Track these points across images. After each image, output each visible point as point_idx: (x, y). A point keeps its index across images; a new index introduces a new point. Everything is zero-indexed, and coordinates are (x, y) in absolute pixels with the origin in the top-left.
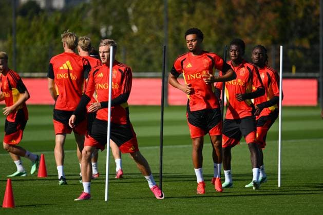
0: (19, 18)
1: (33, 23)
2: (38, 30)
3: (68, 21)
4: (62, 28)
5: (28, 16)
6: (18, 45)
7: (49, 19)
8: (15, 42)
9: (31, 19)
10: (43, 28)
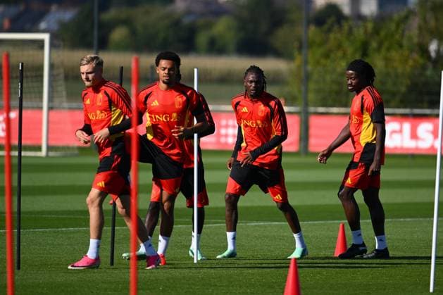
0: (313, 28)
1: (332, 36)
2: (339, 46)
3: (383, 33)
4: (374, 45)
5: (326, 27)
6: (310, 68)
7: (355, 30)
8: (306, 62)
9: (329, 30)
10: (346, 44)
